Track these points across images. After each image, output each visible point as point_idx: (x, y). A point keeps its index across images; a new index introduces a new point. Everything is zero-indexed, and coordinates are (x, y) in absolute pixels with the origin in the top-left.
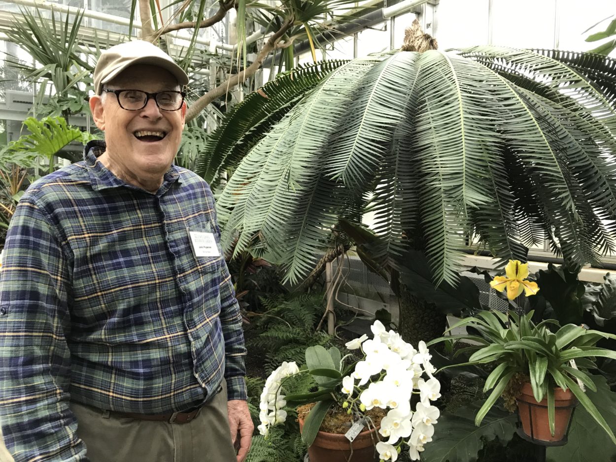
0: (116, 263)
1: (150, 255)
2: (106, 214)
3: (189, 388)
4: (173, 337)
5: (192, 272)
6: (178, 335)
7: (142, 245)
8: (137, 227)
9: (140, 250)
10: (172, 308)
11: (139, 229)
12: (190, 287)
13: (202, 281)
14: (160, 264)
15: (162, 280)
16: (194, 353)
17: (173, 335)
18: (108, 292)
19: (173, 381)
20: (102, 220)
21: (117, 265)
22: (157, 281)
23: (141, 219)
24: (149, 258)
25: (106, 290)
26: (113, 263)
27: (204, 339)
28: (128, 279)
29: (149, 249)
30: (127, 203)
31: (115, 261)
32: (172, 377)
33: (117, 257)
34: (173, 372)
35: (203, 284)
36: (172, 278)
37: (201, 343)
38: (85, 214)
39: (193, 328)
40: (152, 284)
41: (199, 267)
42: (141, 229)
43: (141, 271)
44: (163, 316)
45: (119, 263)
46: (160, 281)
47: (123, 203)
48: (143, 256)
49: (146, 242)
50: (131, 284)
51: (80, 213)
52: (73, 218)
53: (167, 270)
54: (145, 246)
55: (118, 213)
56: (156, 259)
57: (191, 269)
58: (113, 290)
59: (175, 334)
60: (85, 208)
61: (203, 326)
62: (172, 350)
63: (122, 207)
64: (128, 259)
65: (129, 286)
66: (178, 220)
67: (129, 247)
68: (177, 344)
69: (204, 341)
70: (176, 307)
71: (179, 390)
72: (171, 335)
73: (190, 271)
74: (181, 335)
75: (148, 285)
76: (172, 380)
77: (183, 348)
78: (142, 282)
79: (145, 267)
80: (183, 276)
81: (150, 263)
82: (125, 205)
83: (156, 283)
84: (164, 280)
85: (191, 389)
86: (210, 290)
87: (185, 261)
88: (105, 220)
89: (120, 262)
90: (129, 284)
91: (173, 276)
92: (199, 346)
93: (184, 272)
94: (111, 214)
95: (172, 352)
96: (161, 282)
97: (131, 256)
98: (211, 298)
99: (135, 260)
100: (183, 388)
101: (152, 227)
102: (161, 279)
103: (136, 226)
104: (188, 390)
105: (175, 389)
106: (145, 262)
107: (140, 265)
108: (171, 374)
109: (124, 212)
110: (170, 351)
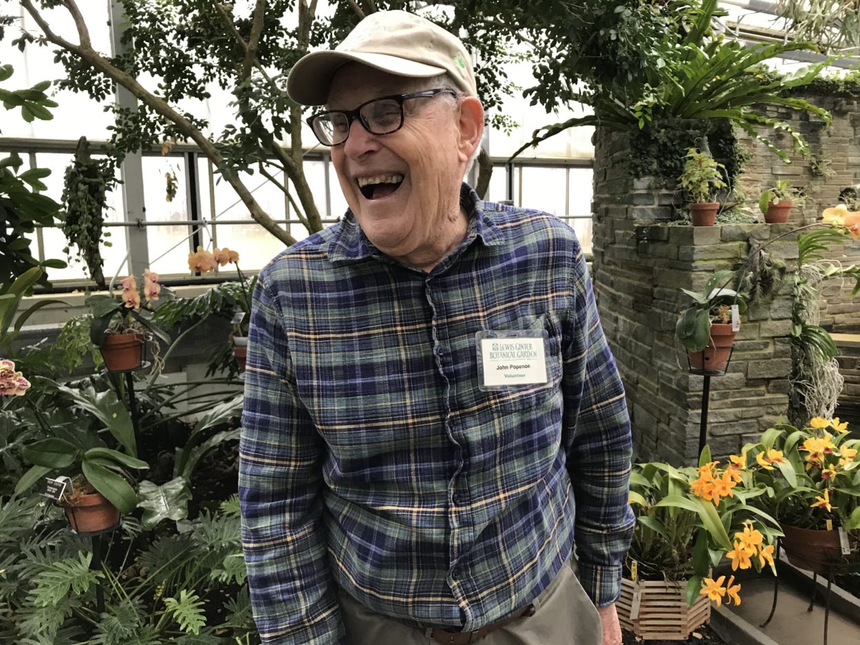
0: (351, 385)
1: (405, 376)
2: (348, 306)
3: (439, 599)
4: (423, 512)
5: (478, 410)
6: (433, 512)
7: (395, 358)
8: (390, 329)
9: (391, 367)
10: (433, 465)
11: (393, 332)
12: (469, 435)
13: (497, 427)
14: (420, 392)
15: (419, 420)
16: (455, 550)
17: (425, 510)
18: (331, 428)
19: (414, 580)
20: (340, 315)
21: (351, 389)
22: (410, 421)
23: (397, 317)
24: (403, 380)
25: (328, 425)
26: (346, 385)
27: (480, 528)
28: (361, 415)
29: (404, 366)
30: (381, 288)
31: (349, 382)
32: (412, 573)
33: (354, 377)
34: (415, 565)
35: (498, 432)
36: (438, 417)
37: (472, 534)
38: (319, 303)
39: (465, 505)
40: (400, 425)
41: (493, 402)
42: (396, 331)
43: (385, 401)
44: (417, 475)
45: (354, 387)
46: (416, 420)
47: (375, 289)
48: (393, 377)
49: (403, 353)
50: (366, 422)
51: (312, 302)
52: (300, 308)
53: (432, 402)
54: (401, 360)
55: (366, 304)
56: (415, 384)
57: (477, 404)
58: (337, 427)
59: (429, 510)
60: (322, 295)
61: (486, 505)
62: (417, 533)
63: (373, 294)
64: (369, 380)
65: (361, 426)
66: (468, 316)
67: (375, 361)
68: (427, 526)
69: (478, 533)
70: (440, 464)
71: (422, 596)
72: (421, 509)
73: (475, 408)
74: (438, 513)
75: (394, 426)
76: (411, 578)
77: (435, 534)
78: (383, 421)
79: (394, 395)
80: (460, 415)
81: (404, 390)
82: (379, 292)
83: (407, 424)
84: (423, 419)
85: (442, 602)
86: (517, 442)
87: (466, 390)
88: (345, 314)
89: (356, 384)
90: (362, 423)
91: (440, 414)
92: (467, 539)
93: (463, 408)
94: (356, 305)
95: (417, 537)
96: (418, 423)
97: (374, 376)
98: (517, 457)
99: (379, 383)
100: (429, 596)
101: (416, 329)
102: (417, 417)
103: (388, 327)
104: (437, 602)
105: (415, 592)
106: (396, 388)
107: (385, 392)
108: (412, 568)
109: (375, 302)
110: (414, 534)
